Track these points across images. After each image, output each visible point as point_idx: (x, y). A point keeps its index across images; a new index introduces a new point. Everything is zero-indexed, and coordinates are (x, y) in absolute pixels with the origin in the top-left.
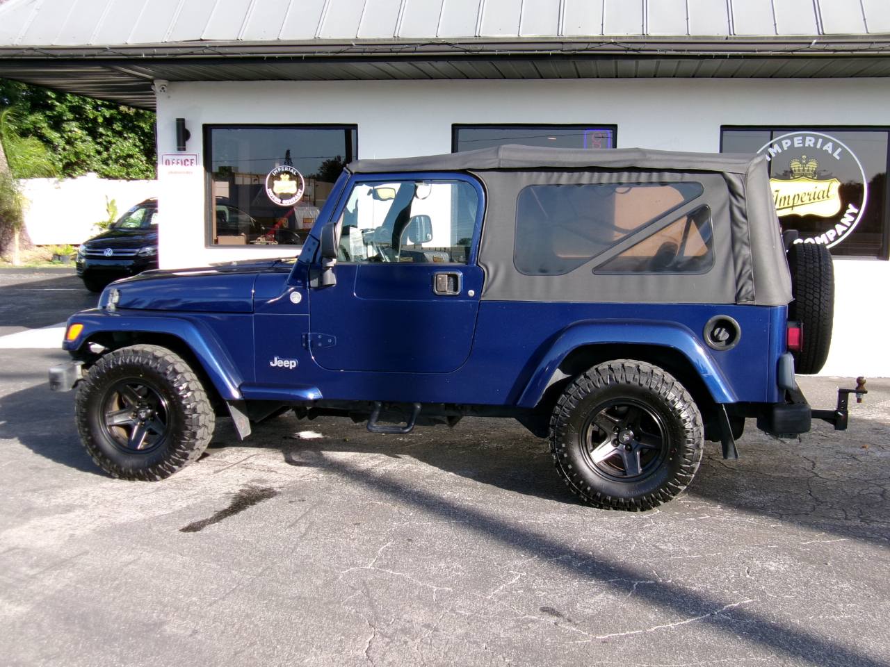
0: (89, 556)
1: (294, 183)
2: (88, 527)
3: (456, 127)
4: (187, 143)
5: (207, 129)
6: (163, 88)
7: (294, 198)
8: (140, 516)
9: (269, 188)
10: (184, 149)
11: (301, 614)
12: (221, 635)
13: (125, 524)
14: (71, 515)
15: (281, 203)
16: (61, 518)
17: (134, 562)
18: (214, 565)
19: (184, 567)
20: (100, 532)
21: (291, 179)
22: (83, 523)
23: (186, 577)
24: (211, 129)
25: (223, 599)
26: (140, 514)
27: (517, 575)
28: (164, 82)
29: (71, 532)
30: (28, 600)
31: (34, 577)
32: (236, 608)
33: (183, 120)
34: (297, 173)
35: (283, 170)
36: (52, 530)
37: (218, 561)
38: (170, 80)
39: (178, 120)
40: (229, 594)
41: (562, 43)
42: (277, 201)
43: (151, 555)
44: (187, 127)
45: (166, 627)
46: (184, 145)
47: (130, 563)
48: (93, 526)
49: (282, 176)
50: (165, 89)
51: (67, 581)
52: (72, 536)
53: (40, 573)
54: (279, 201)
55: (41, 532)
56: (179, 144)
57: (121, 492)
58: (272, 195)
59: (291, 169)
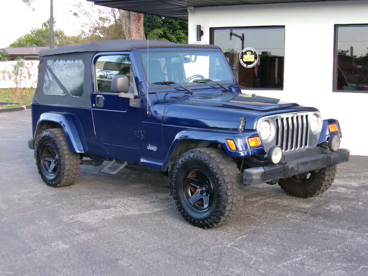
0: (105, 228)
1: (253, 56)
2: (112, 216)
3: (336, 26)
4: (202, 37)
5: (212, 30)
6: (191, 11)
7: (253, 64)
8: (138, 213)
9: (241, 59)
10: (200, 40)
11: (183, 263)
12: (141, 268)
13: (128, 216)
14: (108, 210)
15: (247, 66)
16: (103, 211)
17: (123, 232)
18: (156, 238)
19: (143, 237)
20: (115, 218)
21: (251, 54)
22: (110, 214)
23: (141, 241)
24: (214, 30)
25: (152, 252)
26: (138, 212)
27: (300, 257)
28: (192, 8)
29: (104, 217)
30: (70, 243)
31: (78, 234)
32: (155, 257)
33: (200, 26)
34: (255, 51)
35: (248, 50)
36: (96, 216)
37: (160, 236)
38: (195, 7)
39: (197, 26)
40: (156, 250)
42: (245, 65)
43: (132, 230)
44: (202, 29)
45: (120, 262)
46: (200, 38)
47: (120, 233)
48: (114, 215)
49: (247, 53)
50: (192, 11)
51: (90, 237)
52: (103, 219)
53: (81, 233)
54: (246, 65)
55: (92, 216)
56: (197, 38)
57: (135, 202)
58: (242, 62)
59: (252, 49)
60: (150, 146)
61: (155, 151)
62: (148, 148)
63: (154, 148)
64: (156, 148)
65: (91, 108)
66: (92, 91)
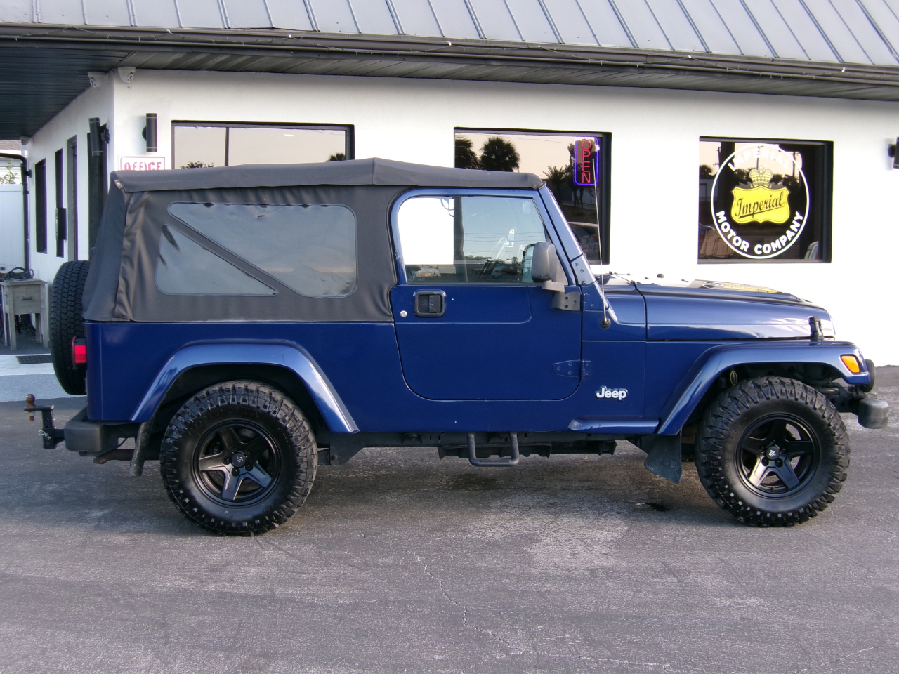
6: (131, 77)
24: (174, 127)
39: (149, 115)
41: (647, 56)
60: (605, 390)
61: (620, 399)
62: (601, 394)
63: (620, 394)
64: (623, 392)
65: (393, 320)
66: (395, 280)
